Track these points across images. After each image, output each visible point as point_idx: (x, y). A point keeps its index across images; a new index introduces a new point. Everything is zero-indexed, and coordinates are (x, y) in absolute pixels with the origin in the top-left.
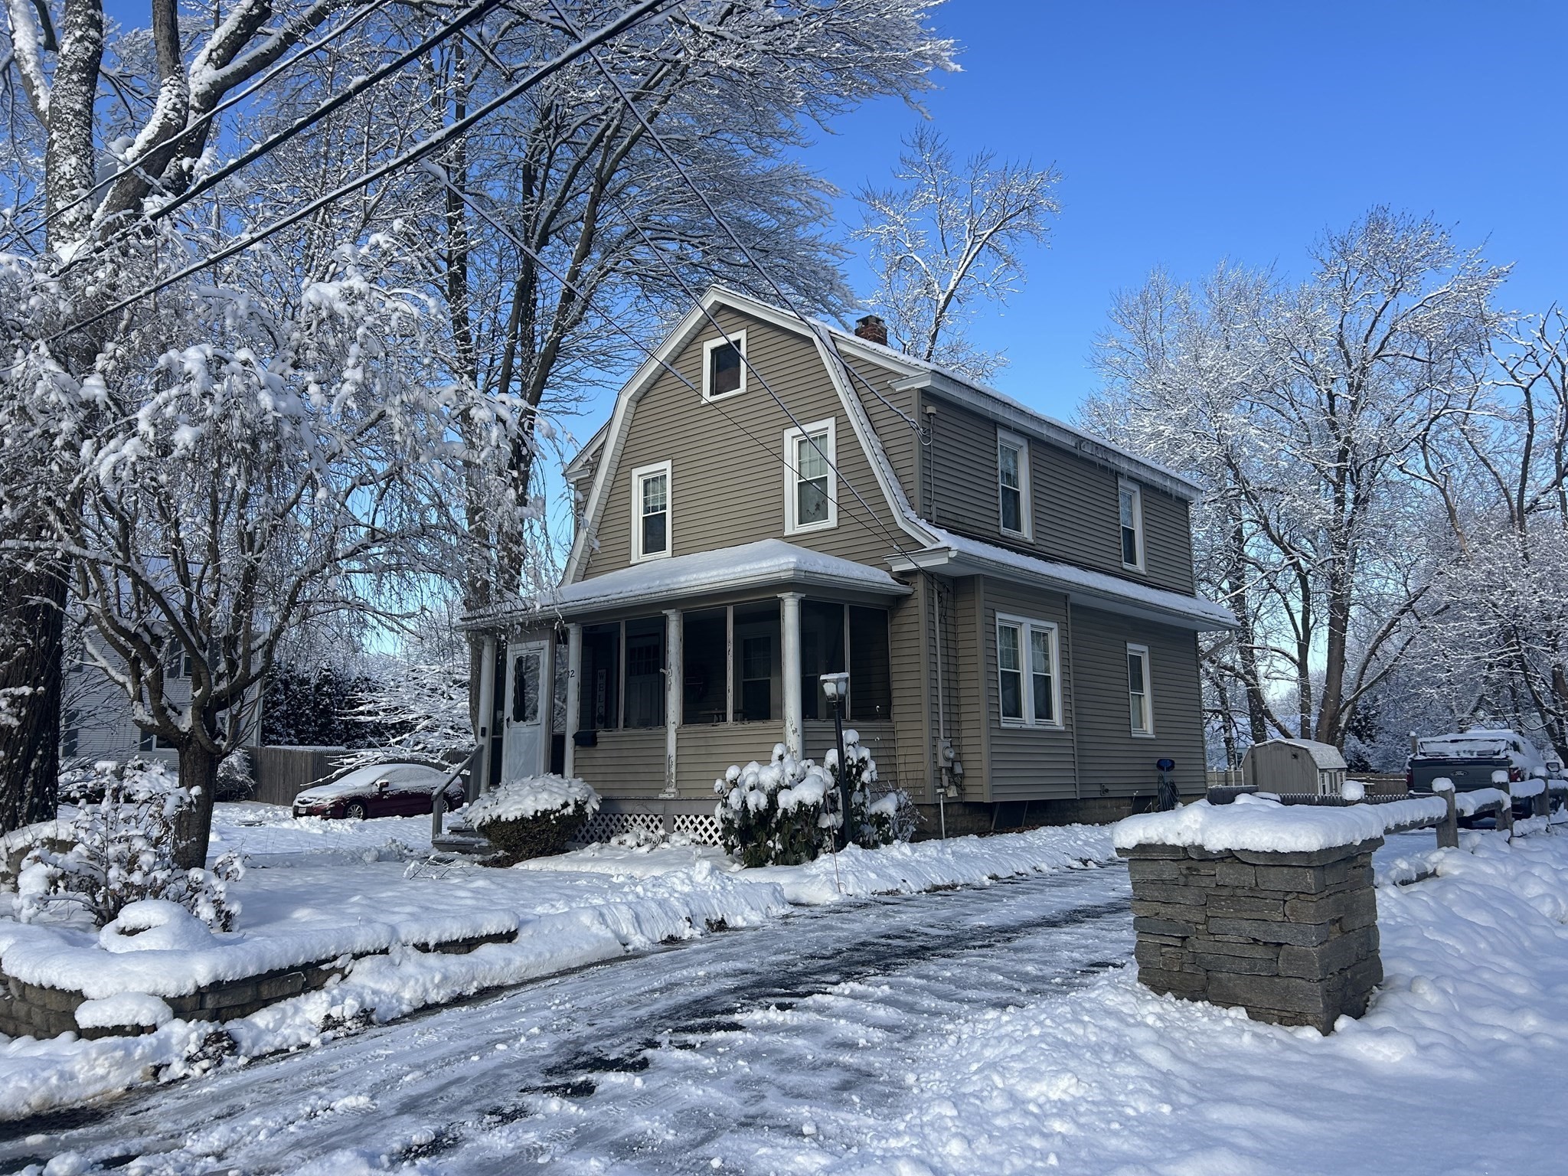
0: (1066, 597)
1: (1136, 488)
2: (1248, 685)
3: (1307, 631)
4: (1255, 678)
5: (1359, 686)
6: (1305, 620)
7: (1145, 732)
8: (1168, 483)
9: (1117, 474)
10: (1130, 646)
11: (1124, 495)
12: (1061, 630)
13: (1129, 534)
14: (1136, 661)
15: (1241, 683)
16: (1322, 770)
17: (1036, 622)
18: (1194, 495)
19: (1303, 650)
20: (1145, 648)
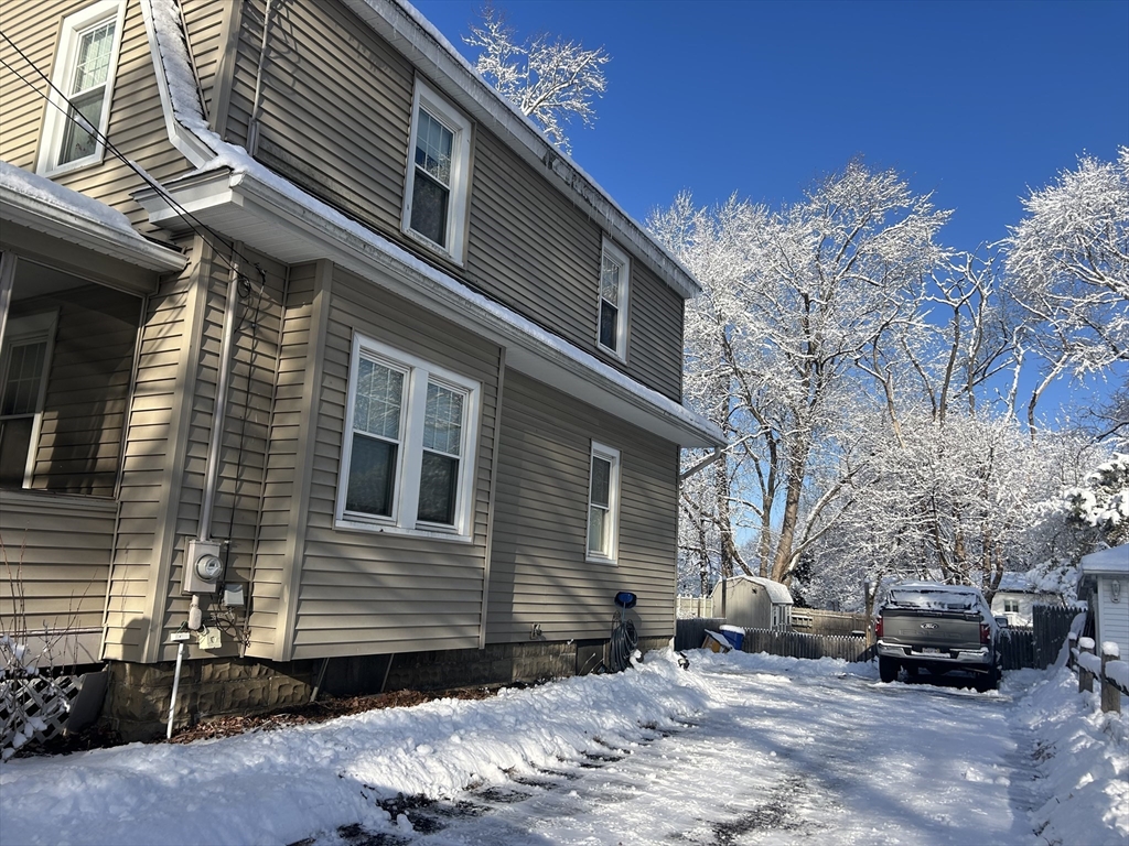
0: (501, 349)
1: (625, 259)
2: (722, 529)
3: (772, 490)
4: (728, 524)
5: (806, 539)
6: (771, 481)
7: (605, 557)
8: (663, 263)
9: (601, 231)
10: (596, 446)
11: (609, 264)
12: (485, 394)
13: (610, 312)
14: (603, 468)
15: (717, 527)
16: (774, 604)
17: (439, 371)
18: (691, 289)
19: (767, 508)
20: (615, 453)
